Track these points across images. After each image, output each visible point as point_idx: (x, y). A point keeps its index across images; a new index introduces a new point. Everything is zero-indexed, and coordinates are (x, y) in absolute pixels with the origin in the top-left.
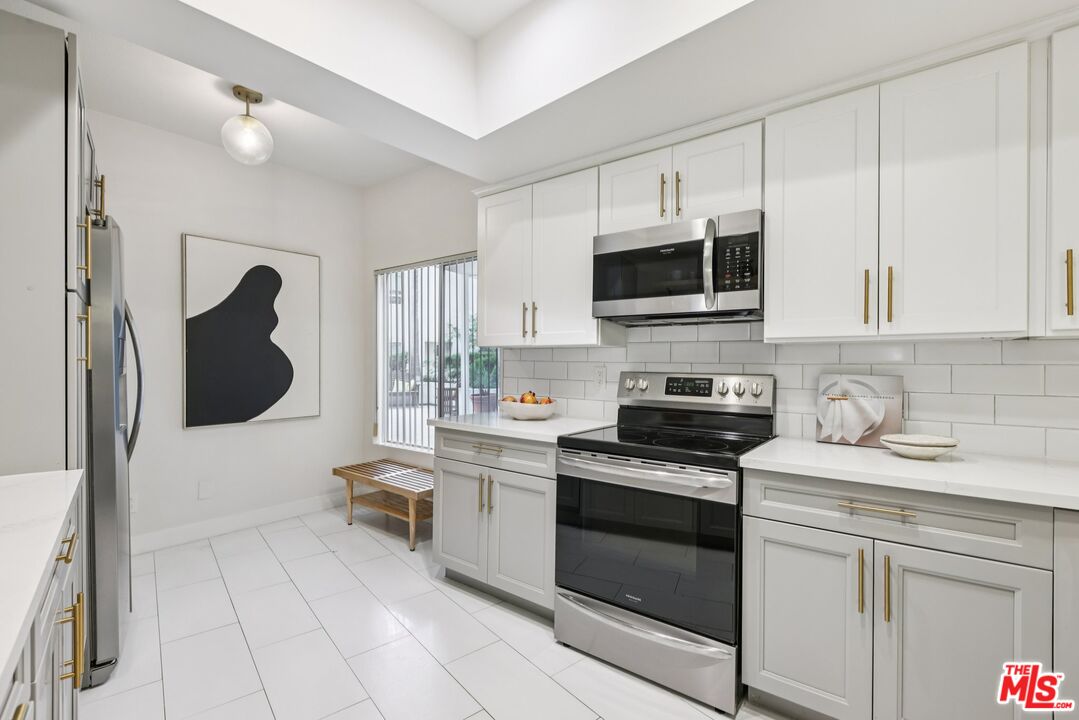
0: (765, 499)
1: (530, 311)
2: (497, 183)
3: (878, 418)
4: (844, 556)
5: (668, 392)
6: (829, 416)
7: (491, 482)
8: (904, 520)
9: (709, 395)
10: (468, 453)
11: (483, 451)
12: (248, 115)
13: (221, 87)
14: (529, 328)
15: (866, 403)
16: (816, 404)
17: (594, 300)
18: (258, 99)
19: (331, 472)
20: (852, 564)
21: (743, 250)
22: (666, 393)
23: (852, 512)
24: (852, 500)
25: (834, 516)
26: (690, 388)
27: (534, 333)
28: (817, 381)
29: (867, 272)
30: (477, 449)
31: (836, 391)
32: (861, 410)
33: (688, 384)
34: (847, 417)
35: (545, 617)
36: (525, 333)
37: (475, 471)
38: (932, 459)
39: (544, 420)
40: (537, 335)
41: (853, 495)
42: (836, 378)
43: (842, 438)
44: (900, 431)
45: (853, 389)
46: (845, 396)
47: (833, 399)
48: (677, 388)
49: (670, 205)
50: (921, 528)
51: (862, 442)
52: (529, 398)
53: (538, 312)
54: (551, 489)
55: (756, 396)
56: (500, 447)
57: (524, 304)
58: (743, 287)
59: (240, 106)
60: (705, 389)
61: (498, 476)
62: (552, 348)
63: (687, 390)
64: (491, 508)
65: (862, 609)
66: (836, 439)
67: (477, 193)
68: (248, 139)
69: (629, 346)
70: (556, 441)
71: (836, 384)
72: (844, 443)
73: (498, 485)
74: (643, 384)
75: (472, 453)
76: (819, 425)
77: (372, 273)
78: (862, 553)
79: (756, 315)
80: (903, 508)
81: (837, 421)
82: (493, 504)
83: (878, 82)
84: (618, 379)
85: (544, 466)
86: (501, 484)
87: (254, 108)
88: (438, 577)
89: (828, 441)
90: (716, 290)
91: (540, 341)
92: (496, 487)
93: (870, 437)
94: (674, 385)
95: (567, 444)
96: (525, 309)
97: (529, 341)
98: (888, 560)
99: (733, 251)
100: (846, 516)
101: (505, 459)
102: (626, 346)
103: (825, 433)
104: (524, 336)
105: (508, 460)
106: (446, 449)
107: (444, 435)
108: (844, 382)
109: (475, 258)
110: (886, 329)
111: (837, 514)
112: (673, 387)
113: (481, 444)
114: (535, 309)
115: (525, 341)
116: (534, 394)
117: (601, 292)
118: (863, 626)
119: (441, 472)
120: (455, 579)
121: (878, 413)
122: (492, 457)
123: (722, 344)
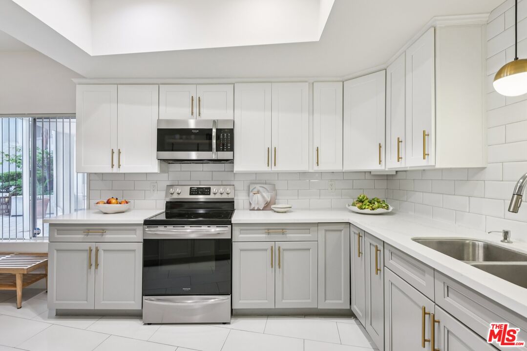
0: (240, 234)
1: (116, 155)
2: (92, 79)
3: (269, 200)
4: (266, 250)
5: (191, 194)
6: (254, 199)
7: (97, 250)
8: (283, 233)
9: (209, 194)
10: (79, 237)
11: (90, 233)
14: (116, 164)
15: (265, 194)
16: (249, 196)
17: (157, 151)
20: (269, 251)
21: (227, 135)
22: (190, 195)
23: (269, 233)
24: (268, 230)
25: (262, 236)
26: (201, 192)
27: (119, 166)
28: (249, 187)
29: (268, 148)
30: (86, 233)
31: (255, 191)
32: (263, 197)
33: (200, 190)
34: (259, 200)
35: (136, 315)
36: (113, 166)
37: (86, 246)
38: (285, 212)
39: (123, 212)
40: (121, 167)
41: (269, 228)
42: (256, 185)
43: (258, 208)
44: (275, 204)
45: (261, 189)
46: (258, 192)
47: (255, 194)
48: (195, 192)
49: (196, 110)
50: (288, 235)
51: (264, 209)
52: (114, 201)
53: (121, 155)
54: (140, 248)
55: (221, 194)
56: (103, 230)
57: (112, 150)
58: (227, 150)
60: (207, 192)
61: (102, 246)
62: (124, 173)
63: (200, 193)
64: (97, 265)
65: (272, 267)
66: (256, 209)
69: (169, 172)
70: (143, 223)
71: (255, 188)
72: (258, 210)
73: (102, 252)
74: (178, 190)
75: (82, 236)
76: (250, 204)
78: (272, 247)
79: (231, 161)
80: (283, 230)
81: (256, 202)
82: (99, 262)
83: (271, 82)
84: (165, 189)
85: (135, 236)
86: (104, 250)
88: (50, 317)
89: (253, 210)
90: (217, 151)
91: (122, 170)
92: (101, 254)
93: (267, 207)
94: (194, 191)
95: (148, 223)
96: (113, 153)
97: (115, 170)
98: (279, 248)
99: (223, 135)
100: (267, 235)
101: (107, 236)
102: (168, 173)
103: (253, 206)
104: (112, 167)
105: (108, 236)
106: (58, 236)
108: (258, 187)
109: (75, 118)
110: (274, 169)
111: (264, 235)
112: (193, 192)
113: (89, 230)
114: (120, 153)
115: (112, 170)
116: (117, 199)
117: (161, 147)
118: (272, 272)
119: (55, 251)
120: (63, 314)
121: (268, 198)
122: (98, 236)
123: (214, 173)
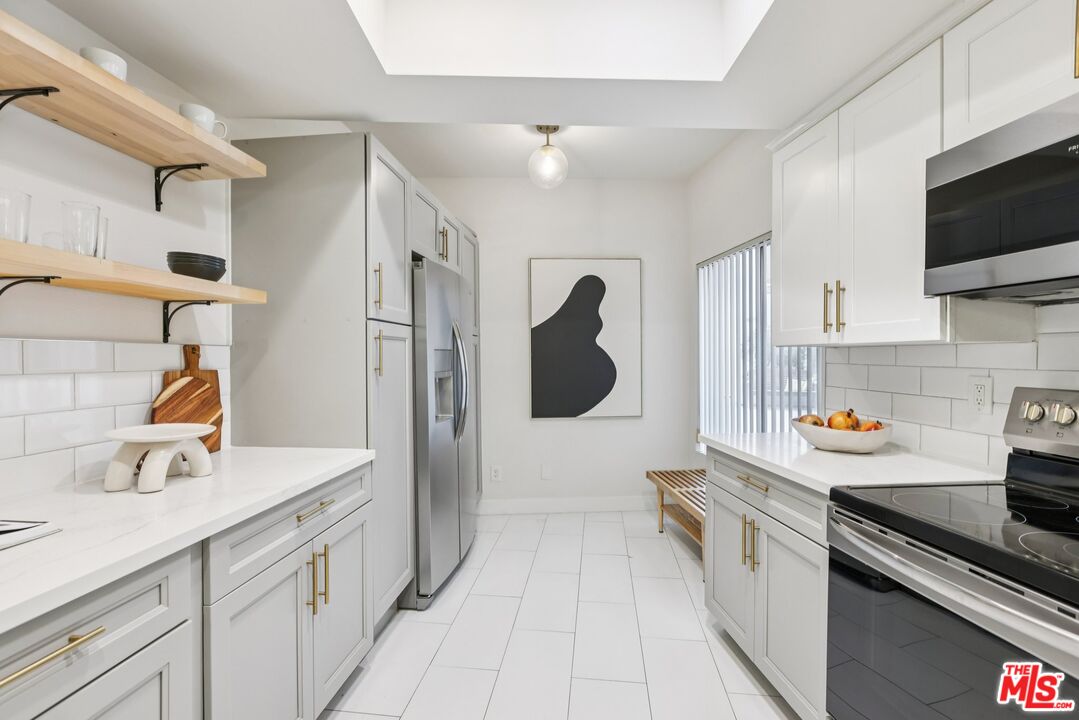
1: (834, 293)
2: (793, 126)
7: (756, 529)
10: (736, 484)
11: (750, 485)
12: (548, 144)
13: (530, 128)
14: (833, 319)
17: (927, 267)
18: (555, 129)
19: (645, 476)
27: (839, 326)
30: (744, 482)
36: (827, 325)
37: (742, 508)
40: (845, 328)
53: (844, 295)
56: (766, 484)
57: (826, 285)
59: (542, 138)
61: (764, 523)
62: (896, 346)
64: (755, 563)
67: (770, 146)
68: (549, 166)
70: (829, 494)
73: (765, 536)
75: (740, 485)
77: (694, 267)
82: (759, 559)
84: (1007, 402)
85: (815, 525)
86: (767, 535)
87: (552, 136)
92: (763, 539)
96: (827, 292)
97: (834, 338)
101: (773, 502)
104: (825, 331)
105: (775, 505)
106: (717, 474)
107: (716, 456)
113: (748, 476)
114: (840, 290)
115: (829, 337)
117: (942, 248)
119: (712, 502)
122: (758, 496)
